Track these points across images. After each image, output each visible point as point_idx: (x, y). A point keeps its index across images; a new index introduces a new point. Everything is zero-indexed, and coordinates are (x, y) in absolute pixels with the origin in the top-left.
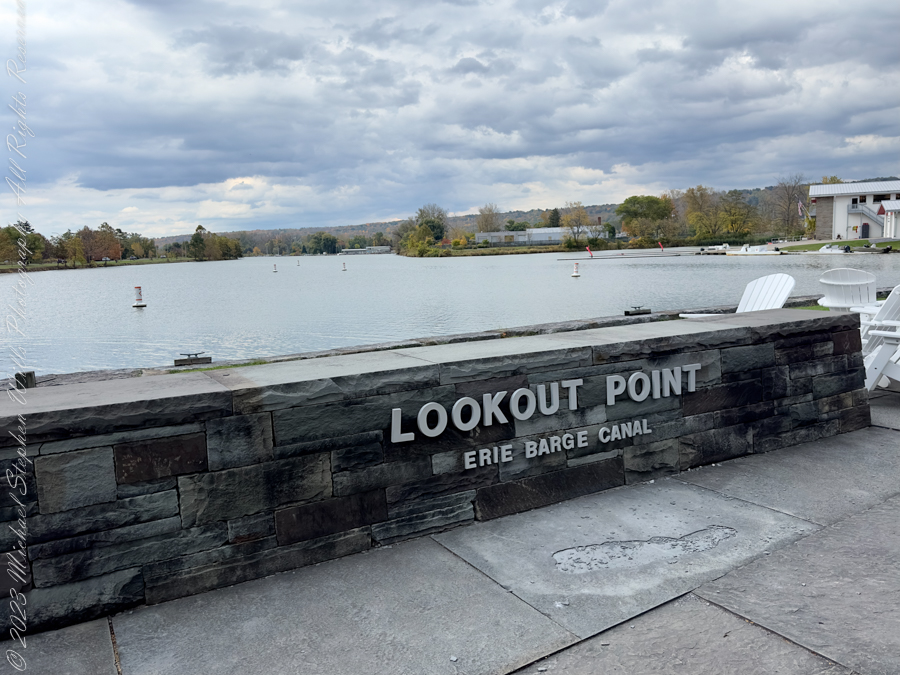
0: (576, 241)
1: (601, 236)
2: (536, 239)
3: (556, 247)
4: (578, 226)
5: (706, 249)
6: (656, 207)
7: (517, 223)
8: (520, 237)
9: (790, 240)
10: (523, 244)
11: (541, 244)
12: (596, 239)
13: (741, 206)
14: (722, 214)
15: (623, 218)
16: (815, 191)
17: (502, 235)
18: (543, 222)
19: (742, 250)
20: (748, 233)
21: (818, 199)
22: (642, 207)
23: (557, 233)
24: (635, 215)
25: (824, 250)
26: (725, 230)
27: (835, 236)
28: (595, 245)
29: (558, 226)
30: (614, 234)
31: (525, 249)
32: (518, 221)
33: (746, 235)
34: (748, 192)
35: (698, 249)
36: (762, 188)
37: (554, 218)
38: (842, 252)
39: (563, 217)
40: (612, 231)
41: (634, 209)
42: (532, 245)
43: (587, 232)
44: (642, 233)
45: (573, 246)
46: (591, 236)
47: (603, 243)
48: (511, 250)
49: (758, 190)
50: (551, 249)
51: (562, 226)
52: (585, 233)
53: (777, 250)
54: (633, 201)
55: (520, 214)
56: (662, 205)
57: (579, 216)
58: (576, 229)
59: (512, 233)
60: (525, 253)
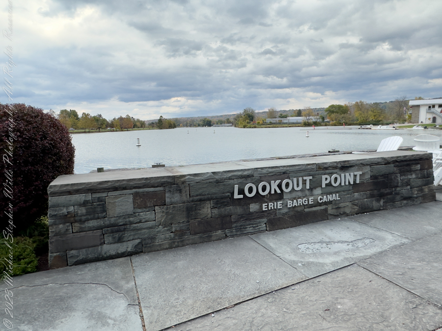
0: (308, 123)
1: (318, 121)
2: (291, 121)
4: (309, 116)
5: (363, 127)
6: (342, 109)
7: (284, 115)
8: (285, 120)
9: (400, 123)
10: (286, 123)
11: (293, 123)
12: (316, 122)
13: (378, 109)
14: (370, 112)
15: (328, 114)
16: (411, 103)
17: (277, 120)
18: (294, 114)
19: (378, 127)
20: (381, 120)
21: (413, 106)
23: (300, 119)
24: (333, 112)
25: (415, 128)
26: (371, 119)
28: (316, 124)
29: (300, 116)
30: (324, 120)
31: (286, 125)
32: (284, 114)
33: (380, 121)
34: (381, 103)
35: (359, 127)
36: (388, 102)
37: (299, 113)
39: (303, 113)
40: (323, 119)
41: (335, 111)
42: (289, 123)
43: (313, 119)
44: (336, 120)
45: (307, 124)
46: (314, 120)
47: (319, 123)
48: (280, 125)
49: (386, 102)
51: (302, 116)
52: (312, 119)
53: (394, 127)
54: (332, 106)
55: (285, 111)
56: (345, 108)
57: (310, 112)
58: (308, 118)
59: (281, 119)
60: (287, 127)
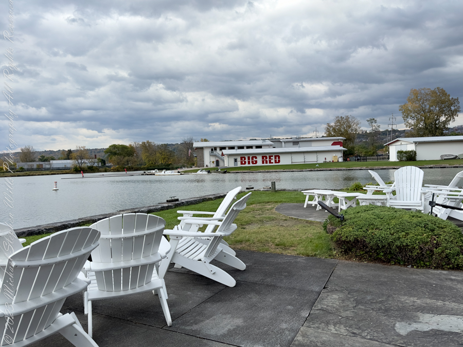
0: (80, 168)
1: (96, 165)
2: (55, 167)
3: (68, 171)
4: (82, 159)
5: (147, 172)
6: (126, 150)
7: (46, 157)
8: (46, 165)
10: (48, 169)
11: (59, 169)
12: (92, 167)
13: (167, 151)
14: (158, 155)
15: (109, 156)
16: (196, 145)
17: (35, 165)
18: (63, 156)
19: (163, 172)
20: (171, 164)
21: (197, 148)
22: (119, 150)
23: (69, 163)
24: (115, 154)
25: (199, 172)
27: (205, 166)
28: (91, 170)
29: (69, 159)
30: (105, 164)
31: (48, 172)
34: (173, 145)
35: (142, 172)
36: (179, 143)
37: (68, 155)
38: (207, 173)
39: (74, 155)
40: (103, 162)
41: (115, 151)
42: (53, 169)
43: (87, 163)
44: (118, 164)
46: (89, 165)
47: (96, 168)
48: (38, 172)
49: (177, 144)
50: (64, 172)
51: (71, 159)
52: (86, 163)
53: (179, 172)
54: (114, 146)
55: (51, 152)
56: (129, 150)
57: (82, 154)
58: (80, 161)
59: (41, 163)
60: (48, 174)
